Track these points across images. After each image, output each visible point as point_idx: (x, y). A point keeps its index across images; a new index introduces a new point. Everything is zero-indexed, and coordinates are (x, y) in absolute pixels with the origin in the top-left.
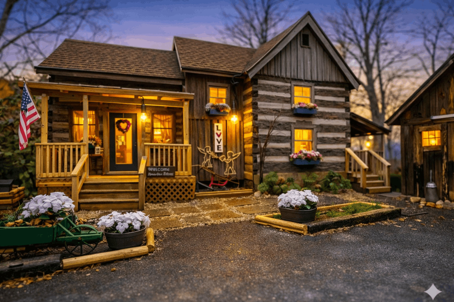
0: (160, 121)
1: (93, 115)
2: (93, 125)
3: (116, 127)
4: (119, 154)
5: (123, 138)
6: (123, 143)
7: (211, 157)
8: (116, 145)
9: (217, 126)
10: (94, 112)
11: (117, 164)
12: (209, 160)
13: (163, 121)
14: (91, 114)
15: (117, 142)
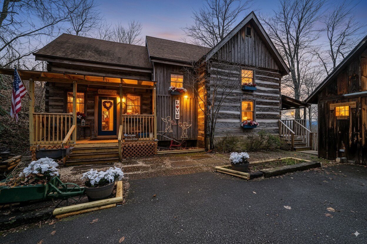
0: (132, 100)
1: (82, 95)
2: (82, 103)
3: (102, 106)
4: (105, 123)
5: (107, 113)
6: (107, 116)
7: (171, 125)
8: (102, 117)
9: (177, 101)
10: (83, 94)
11: (102, 130)
12: (170, 126)
13: (134, 100)
14: (81, 95)
15: (103, 115)
